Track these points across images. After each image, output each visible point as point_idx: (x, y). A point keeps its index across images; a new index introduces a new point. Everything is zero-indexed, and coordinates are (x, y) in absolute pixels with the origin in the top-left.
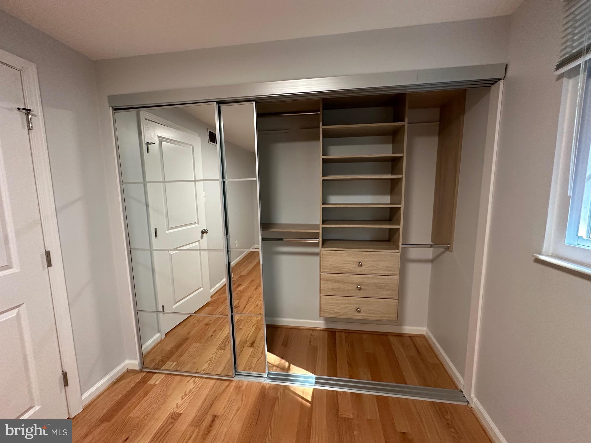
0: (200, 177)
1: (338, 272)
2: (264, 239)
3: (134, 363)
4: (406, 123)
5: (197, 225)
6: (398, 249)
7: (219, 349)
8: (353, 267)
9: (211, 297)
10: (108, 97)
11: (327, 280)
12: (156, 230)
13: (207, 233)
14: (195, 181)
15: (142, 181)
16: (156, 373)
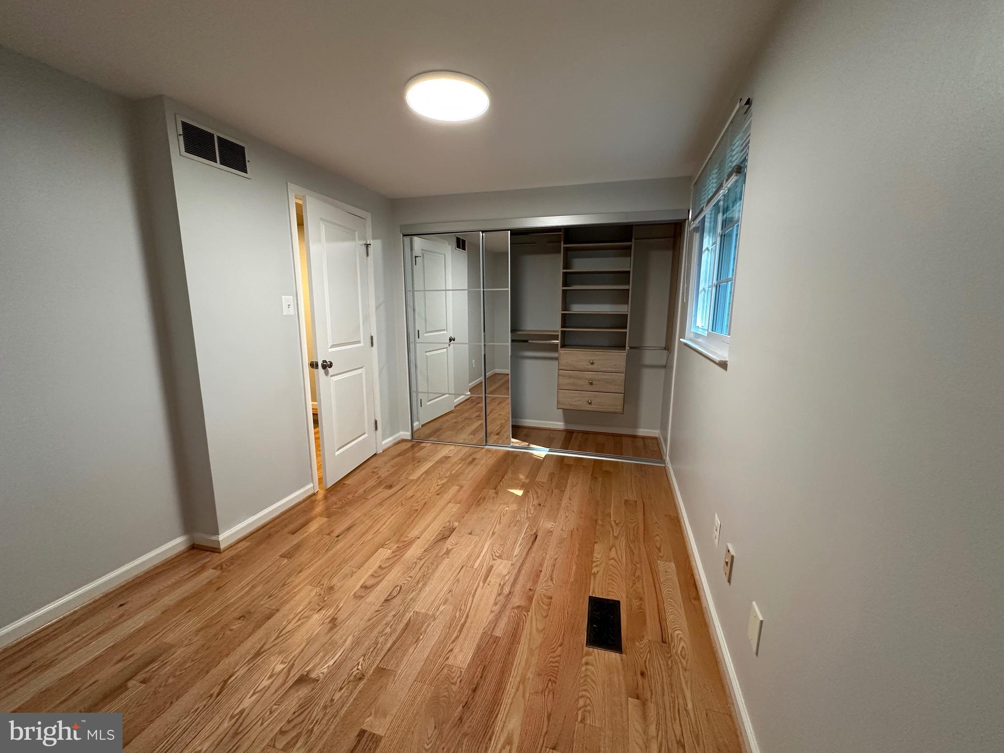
0: (450, 287)
1: (573, 369)
2: (513, 341)
3: (407, 435)
4: (633, 243)
5: (445, 332)
6: (625, 350)
7: (470, 434)
8: (585, 365)
9: (455, 407)
10: (401, 226)
11: (564, 376)
12: (418, 331)
13: (454, 340)
14: (446, 290)
15: (412, 290)
16: (423, 442)
